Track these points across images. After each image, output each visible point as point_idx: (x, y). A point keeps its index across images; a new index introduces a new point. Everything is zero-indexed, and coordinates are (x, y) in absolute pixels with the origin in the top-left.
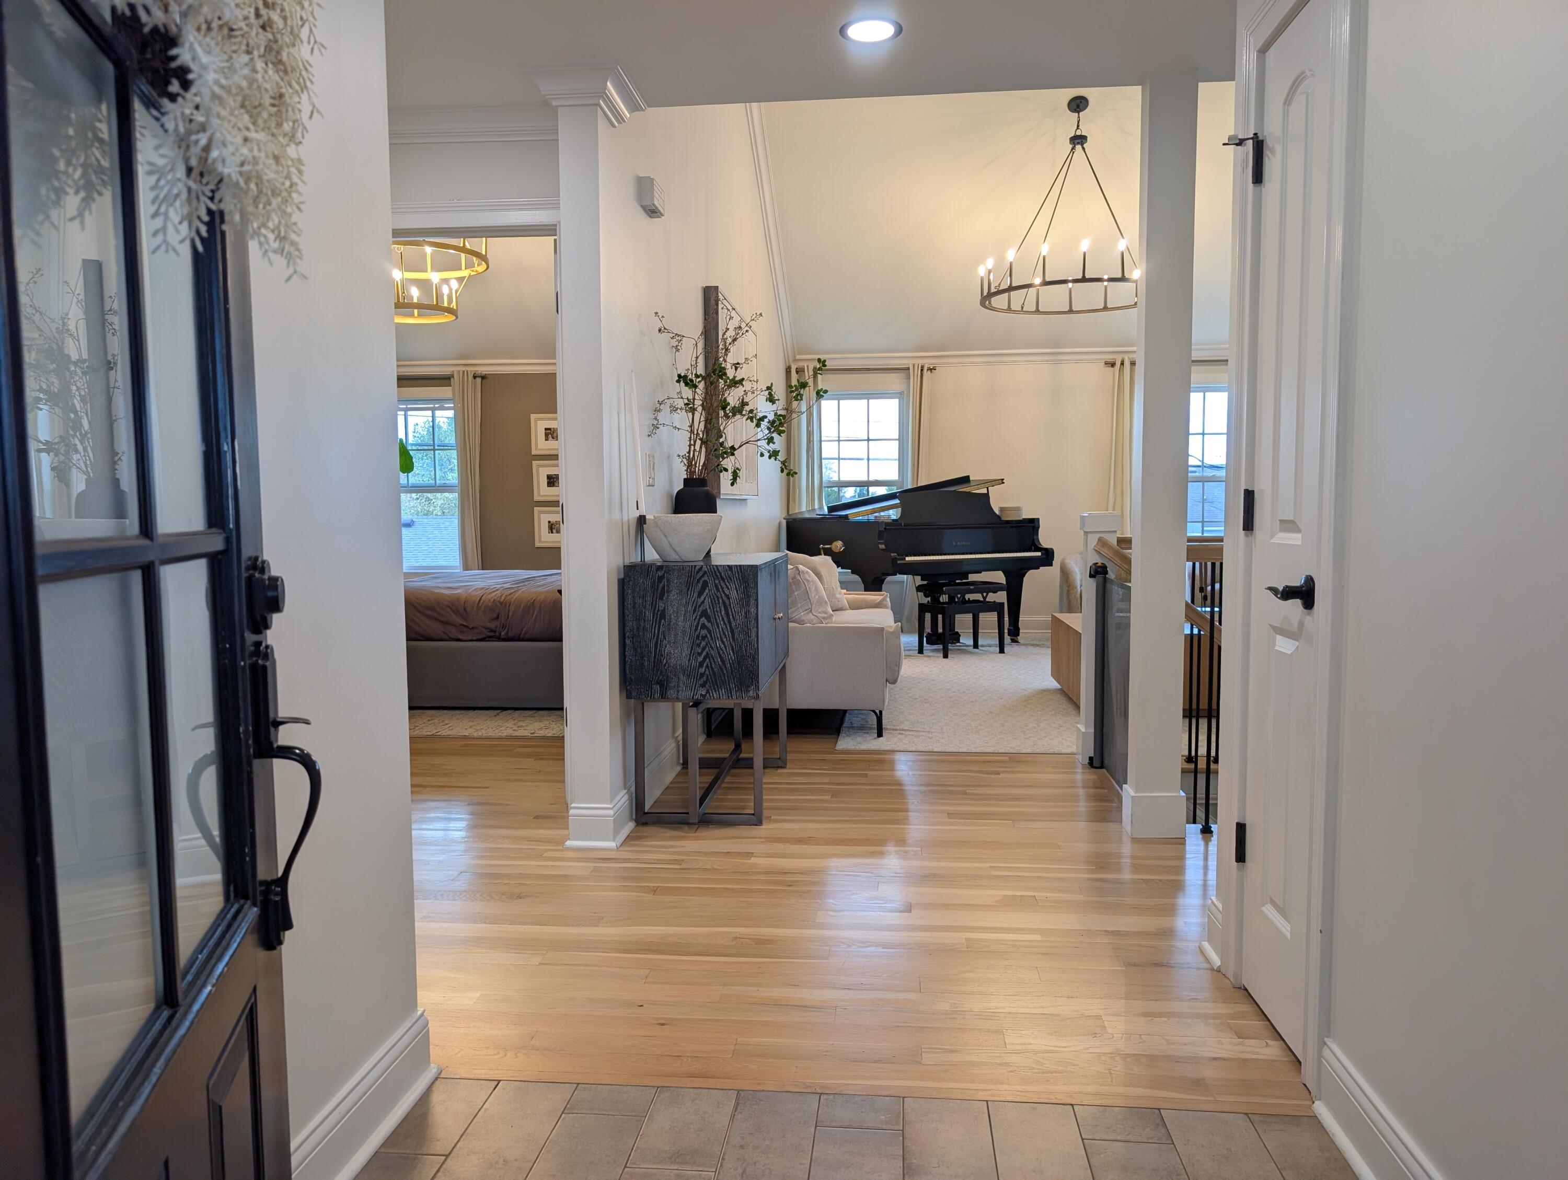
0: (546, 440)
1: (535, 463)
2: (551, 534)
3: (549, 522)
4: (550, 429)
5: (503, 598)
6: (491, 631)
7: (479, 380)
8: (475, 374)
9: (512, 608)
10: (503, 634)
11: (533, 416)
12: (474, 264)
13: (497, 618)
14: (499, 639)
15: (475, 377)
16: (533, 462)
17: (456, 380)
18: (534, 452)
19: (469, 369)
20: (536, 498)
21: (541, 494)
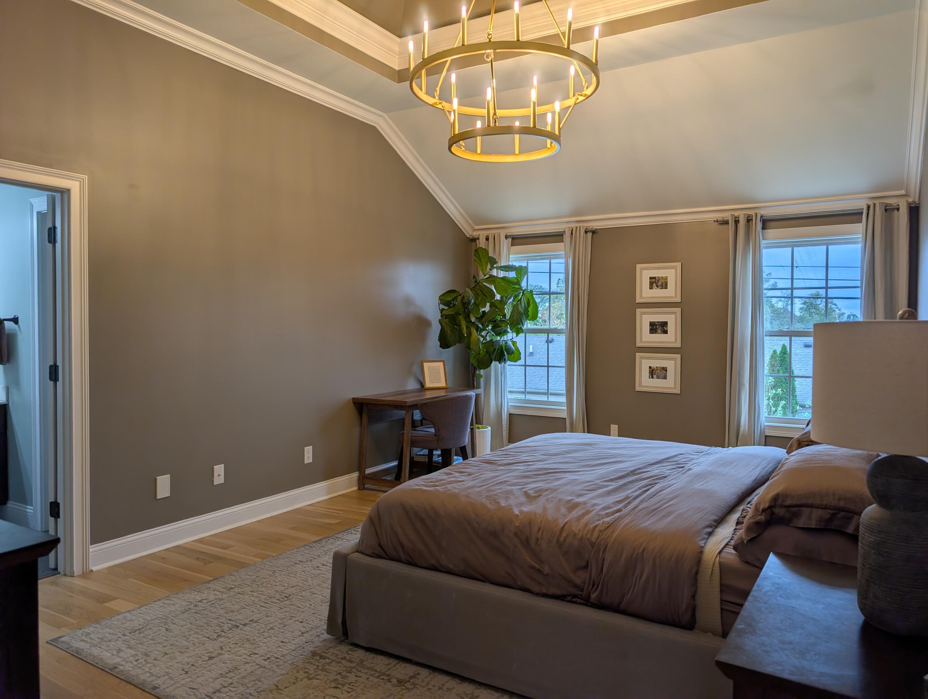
0: (650, 289)
1: (638, 311)
2: (651, 379)
3: (650, 367)
4: (655, 278)
5: (596, 534)
6: (575, 586)
7: (590, 235)
8: (586, 229)
9: (609, 557)
10: (593, 596)
11: (639, 266)
12: (583, 87)
13: (586, 567)
14: (587, 602)
15: (586, 232)
16: (637, 309)
17: (567, 237)
18: (638, 300)
19: (581, 224)
20: (639, 344)
21: (644, 340)
